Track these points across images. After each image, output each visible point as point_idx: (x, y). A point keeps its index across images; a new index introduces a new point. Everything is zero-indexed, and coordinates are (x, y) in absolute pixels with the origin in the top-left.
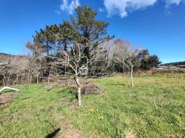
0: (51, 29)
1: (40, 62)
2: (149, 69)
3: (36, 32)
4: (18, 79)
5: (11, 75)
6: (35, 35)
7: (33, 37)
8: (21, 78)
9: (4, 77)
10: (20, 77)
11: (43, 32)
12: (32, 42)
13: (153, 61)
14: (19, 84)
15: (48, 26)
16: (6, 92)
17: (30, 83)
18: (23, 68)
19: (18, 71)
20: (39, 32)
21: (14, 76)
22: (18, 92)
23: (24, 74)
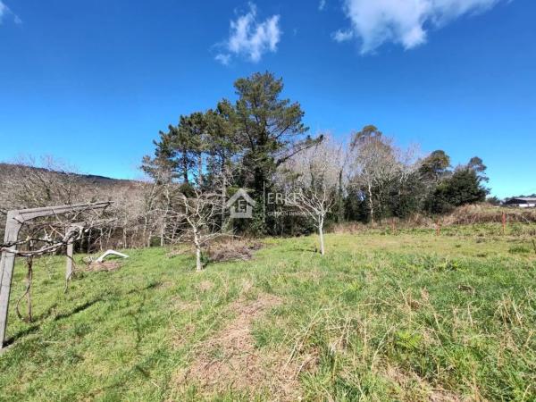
0: (190, 124)
1: (167, 200)
2: (448, 212)
3: (160, 132)
4: (125, 237)
5: (112, 230)
6: (159, 140)
7: (155, 143)
8: (131, 235)
9: (102, 234)
10: (129, 235)
11: (174, 132)
12: (153, 157)
13: (462, 188)
14: (128, 247)
15: (184, 116)
16: (110, 259)
17: (146, 246)
18: (135, 216)
19: (125, 222)
20: (167, 132)
21: (117, 232)
22: (127, 259)
23: (136, 228)
